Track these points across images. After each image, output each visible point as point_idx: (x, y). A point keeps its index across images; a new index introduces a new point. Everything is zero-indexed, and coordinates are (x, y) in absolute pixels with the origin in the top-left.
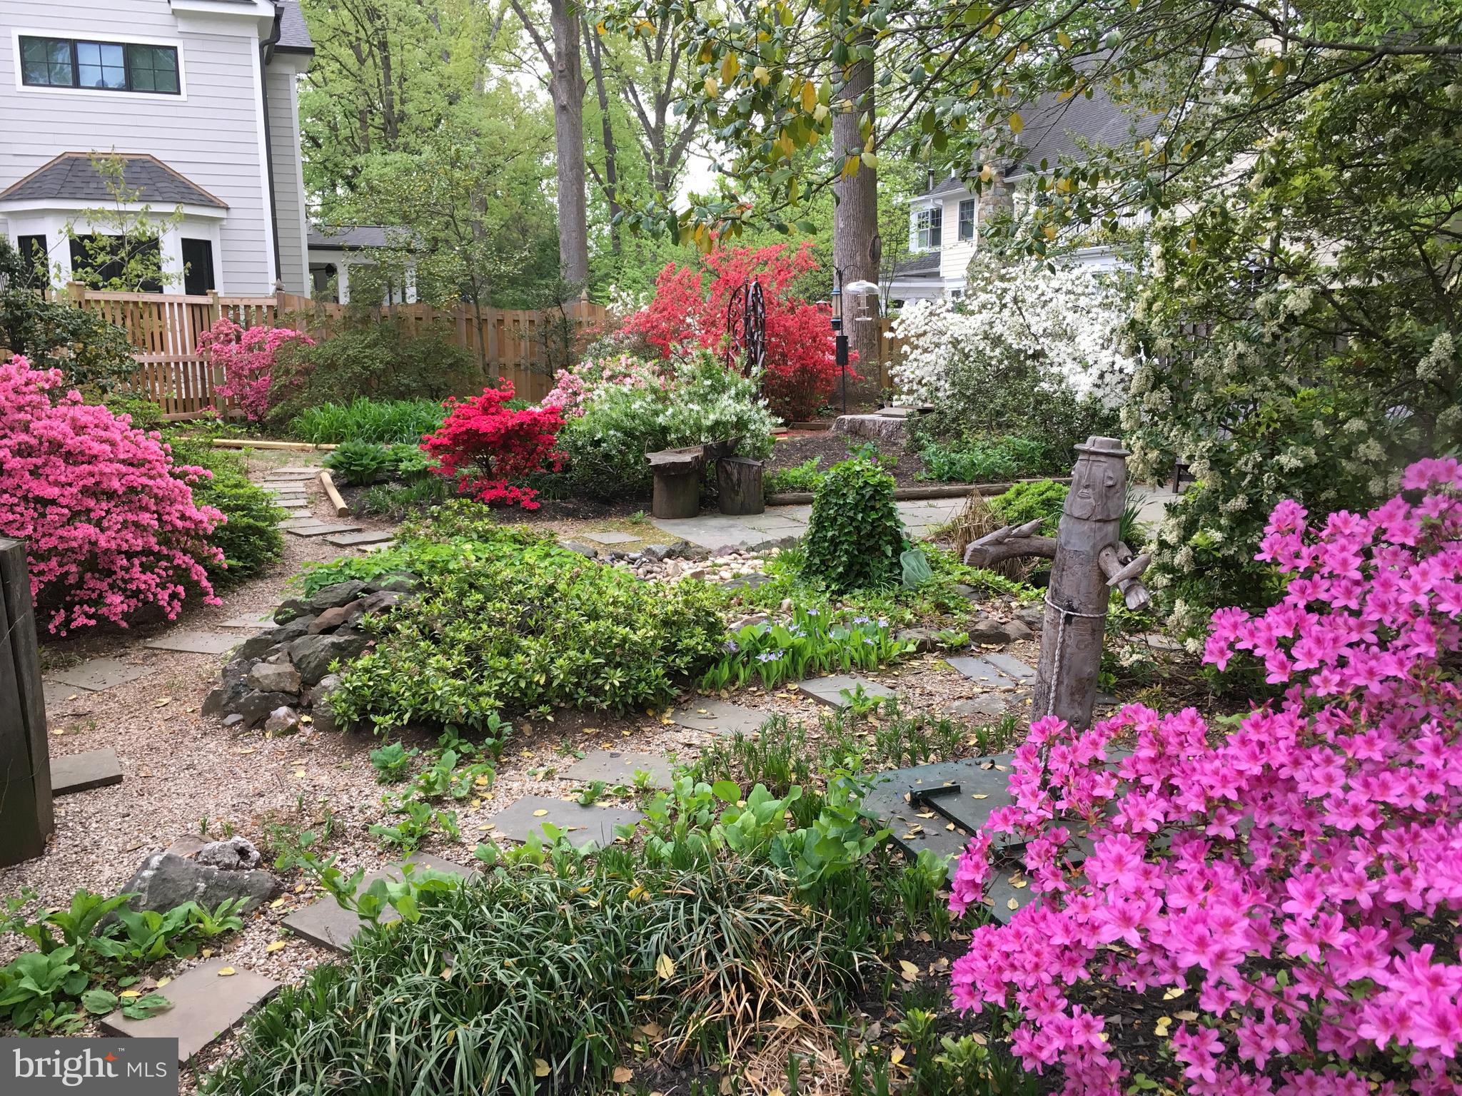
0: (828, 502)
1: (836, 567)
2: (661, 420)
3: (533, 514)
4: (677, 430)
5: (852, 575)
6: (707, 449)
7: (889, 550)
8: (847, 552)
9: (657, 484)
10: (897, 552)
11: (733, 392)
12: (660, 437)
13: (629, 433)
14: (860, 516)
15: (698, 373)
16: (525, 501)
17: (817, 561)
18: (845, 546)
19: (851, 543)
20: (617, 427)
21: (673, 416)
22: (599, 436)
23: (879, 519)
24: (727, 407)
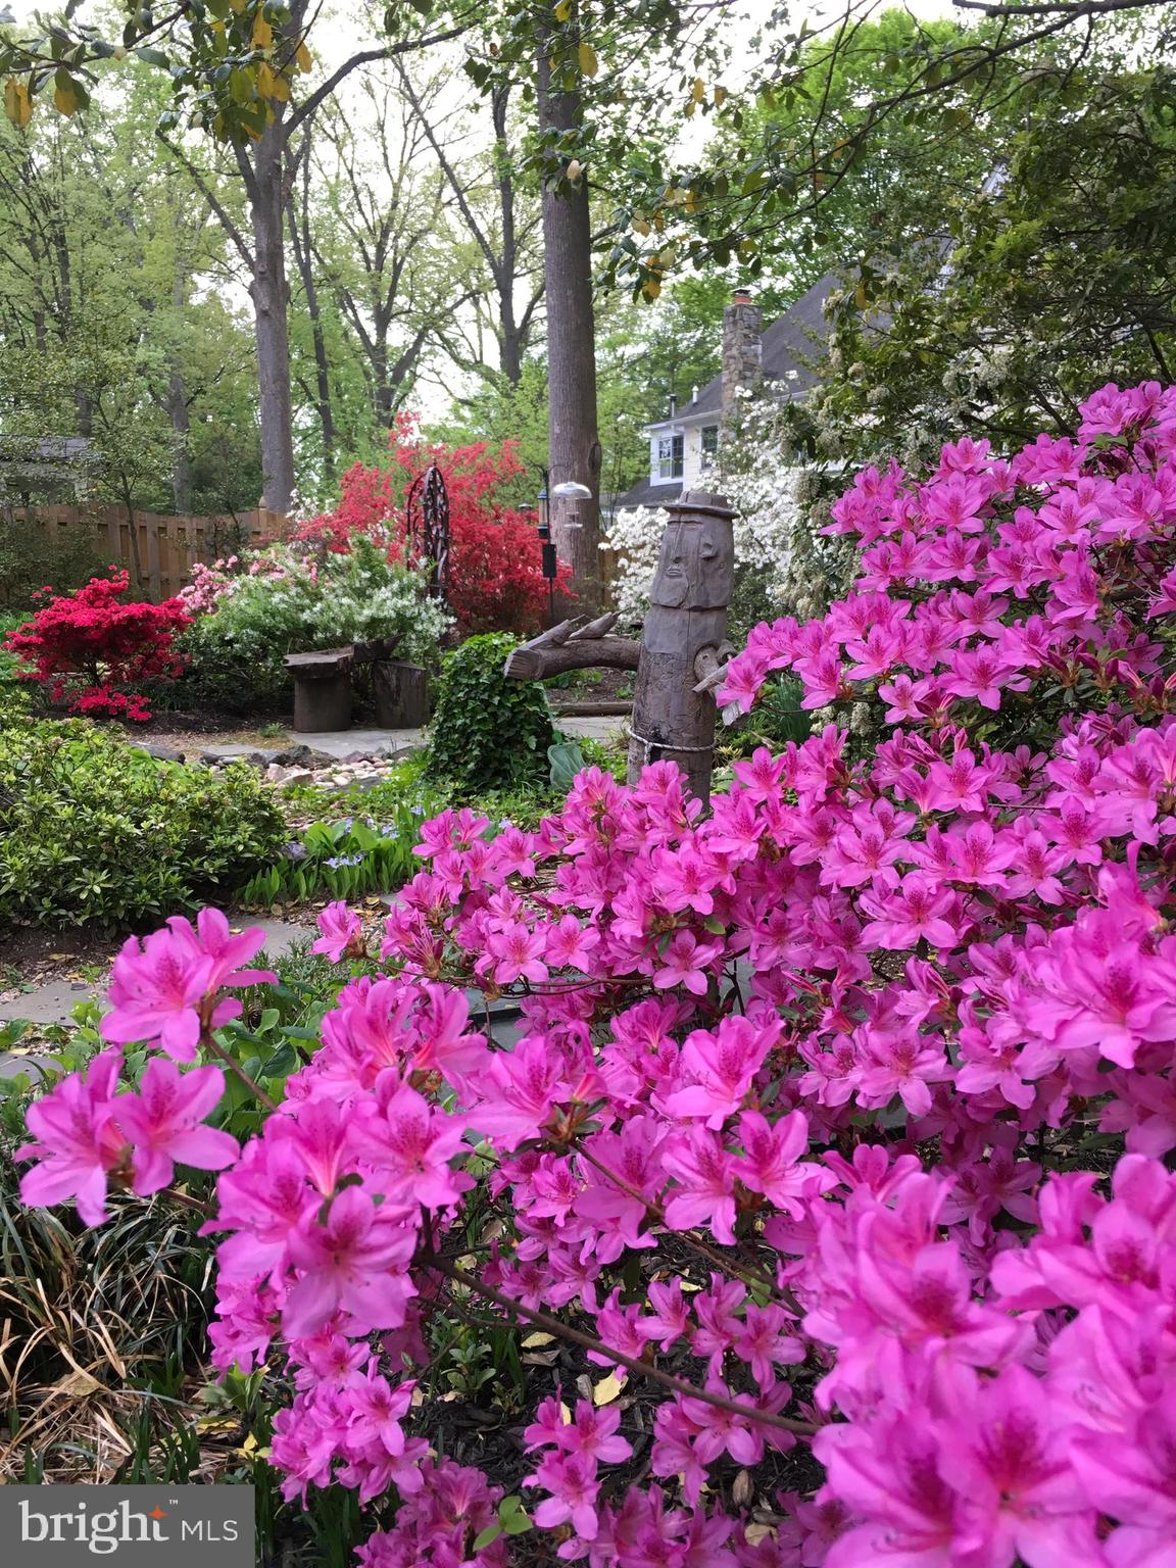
0: (458, 684)
1: (466, 763)
2: (306, 616)
3: (140, 727)
4: (326, 629)
5: (488, 775)
6: (358, 648)
7: (533, 743)
8: (480, 744)
9: (299, 693)
10: (542, 747)
11: (395, 585)
12: (302, 636)
13: (269, 633)
14: (496, 700)
15: (356, 564)
16: (133, 711)
17: (445, 757)
18: (478, 737)
19: (485, 733)
20: (254, 625)
21: (322, 611)
22: (230, 635)
23: (520, 703)
24: (385, 602)
